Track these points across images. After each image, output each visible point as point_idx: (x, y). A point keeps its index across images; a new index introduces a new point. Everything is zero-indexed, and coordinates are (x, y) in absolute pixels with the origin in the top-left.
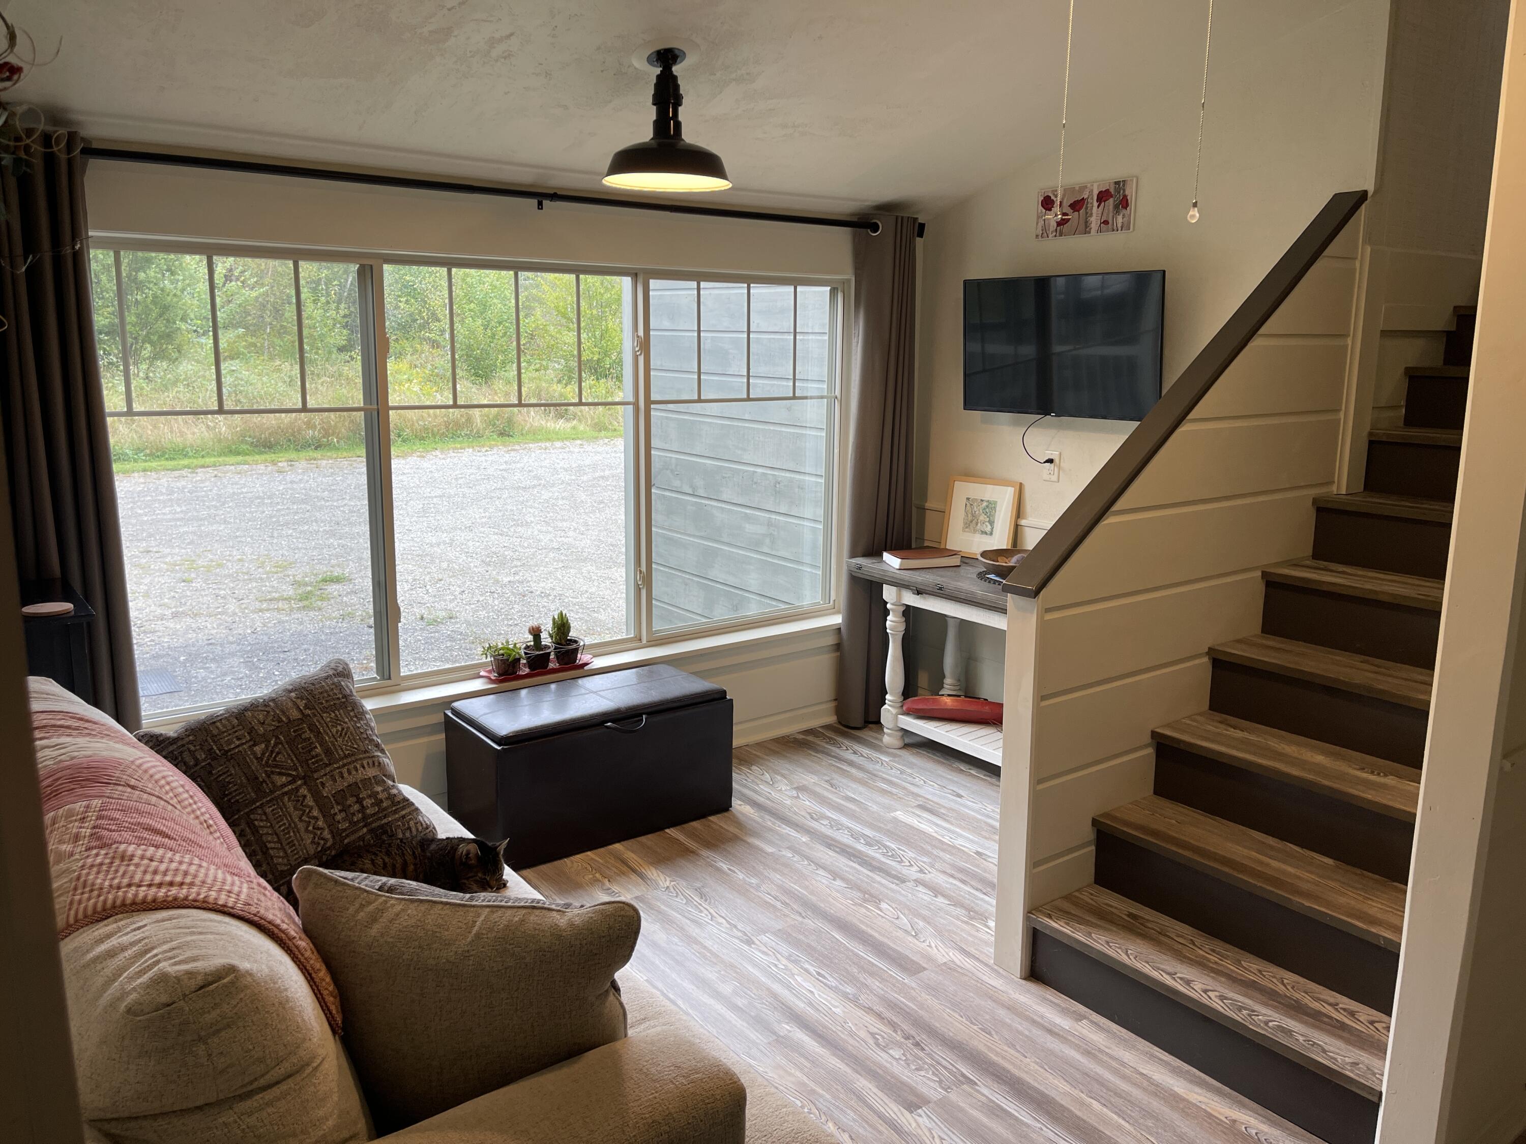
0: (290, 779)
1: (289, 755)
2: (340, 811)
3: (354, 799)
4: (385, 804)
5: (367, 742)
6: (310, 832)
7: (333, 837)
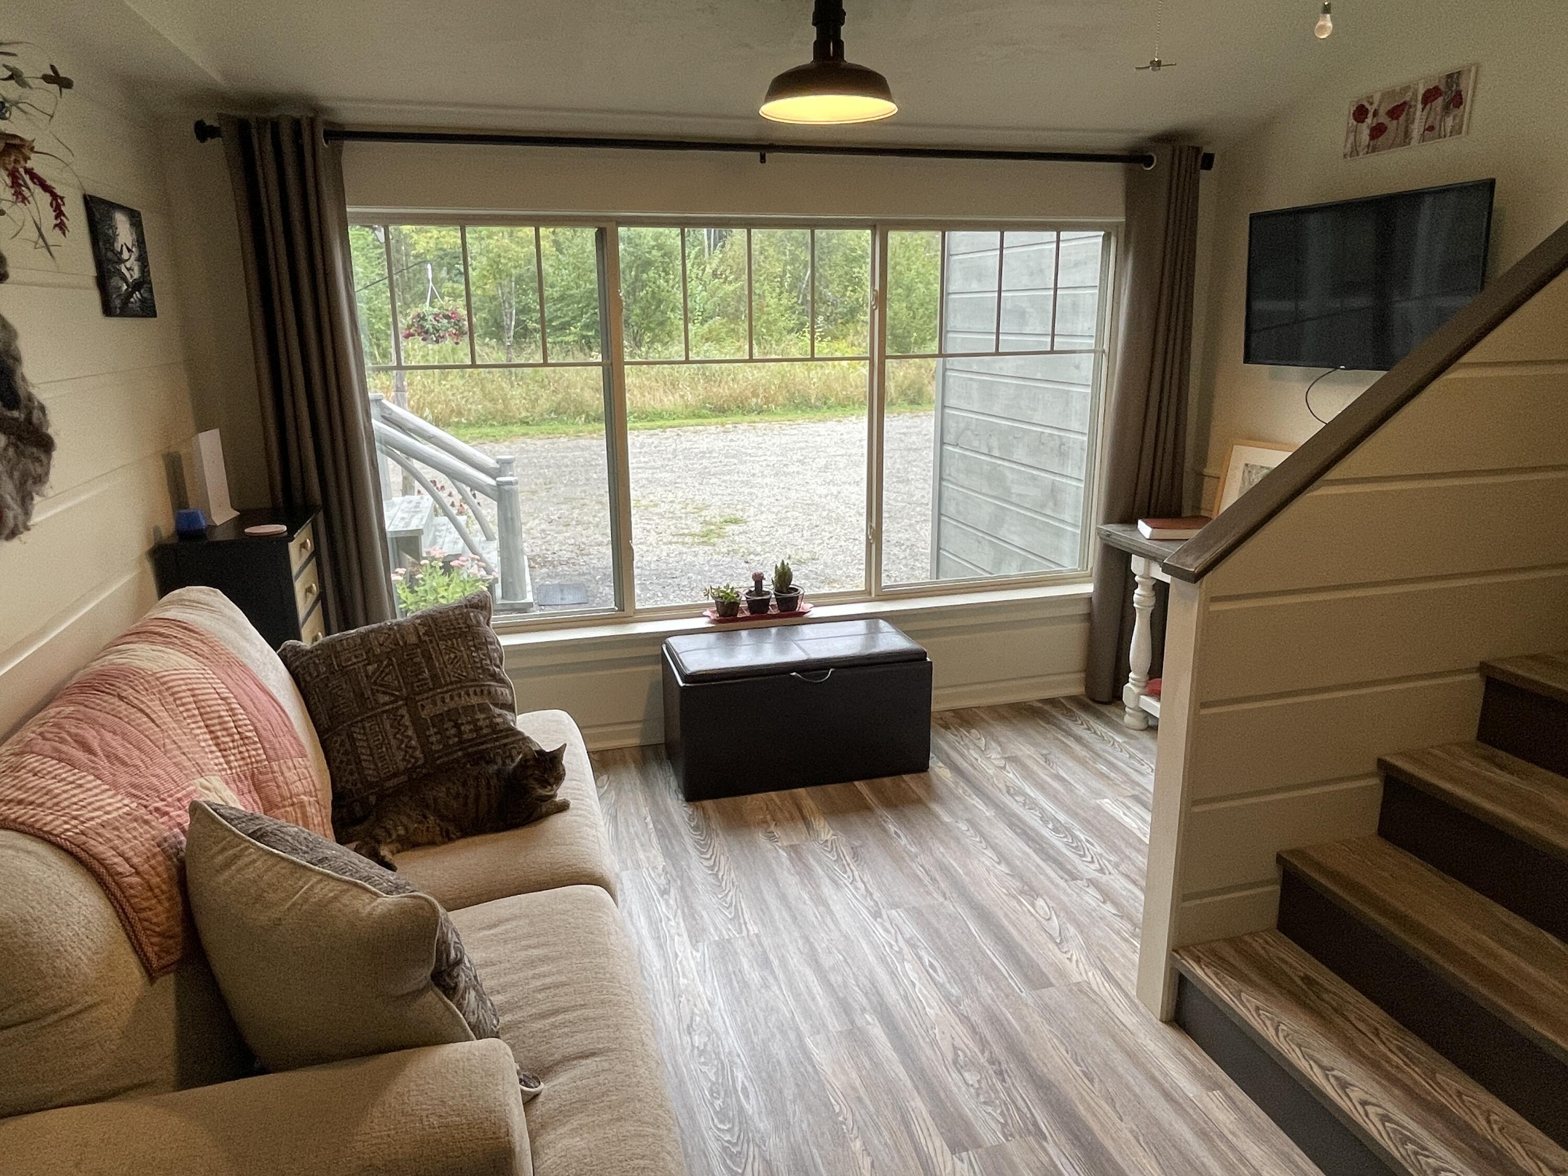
0: (393, 698)
1: (397, 677)
2: (436, 733)
3: (452, 724)
4: (485, 731)
5: (480, 671)
6: (402, 750)
7: (425, 756)
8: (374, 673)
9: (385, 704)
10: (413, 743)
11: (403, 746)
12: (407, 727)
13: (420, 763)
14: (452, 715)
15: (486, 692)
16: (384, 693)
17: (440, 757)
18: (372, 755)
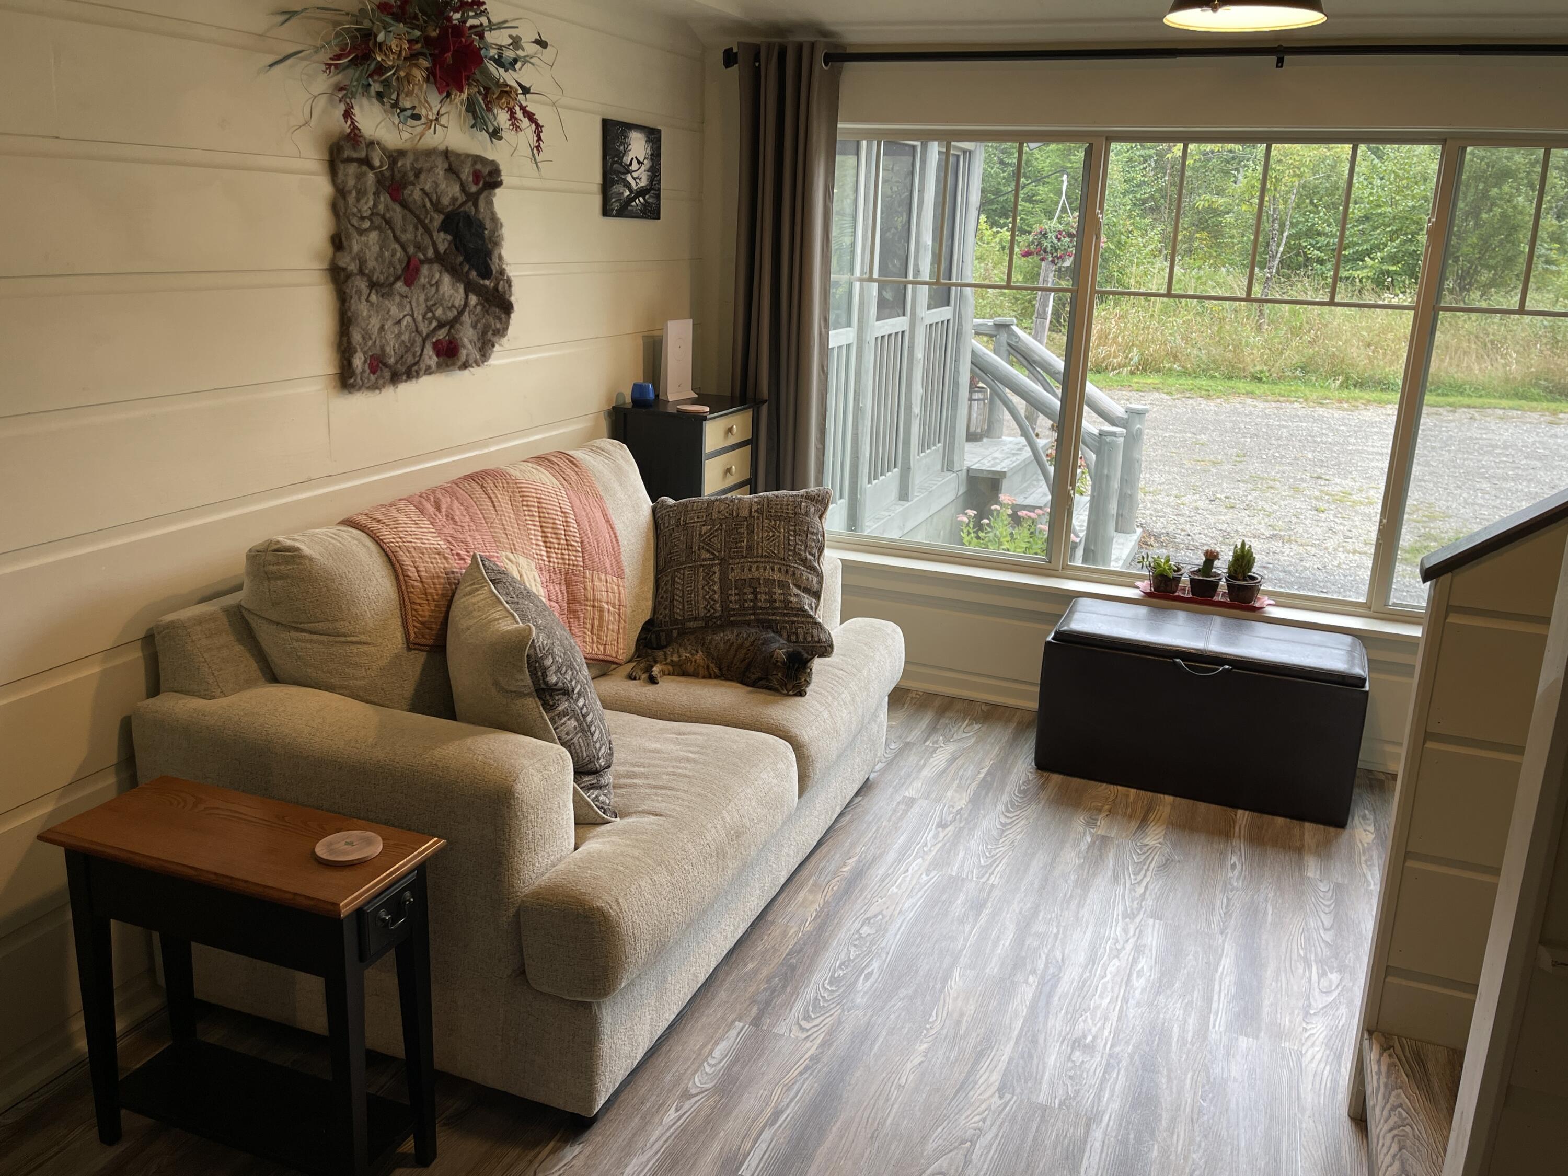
0: (712, 557)
1: (721, 540)
2: (736, 594)
3: (751, 590)
4: (777, 605)
6: (706, 600)
7: (722, 611)
8: (705, 533)
9: (705, 560)
10: (716, 597)
11: (707, 597)
12: (715, 583)
13: (717, 614)
14: (754, 584)
15: (790, 573)
16: (708, 551)
17: (734, 615)
18: (683, 597)
